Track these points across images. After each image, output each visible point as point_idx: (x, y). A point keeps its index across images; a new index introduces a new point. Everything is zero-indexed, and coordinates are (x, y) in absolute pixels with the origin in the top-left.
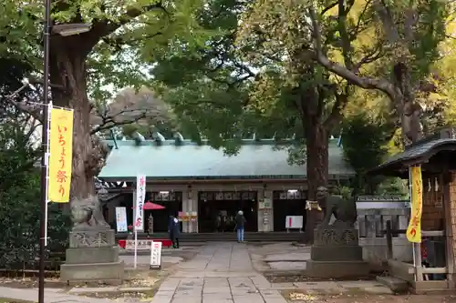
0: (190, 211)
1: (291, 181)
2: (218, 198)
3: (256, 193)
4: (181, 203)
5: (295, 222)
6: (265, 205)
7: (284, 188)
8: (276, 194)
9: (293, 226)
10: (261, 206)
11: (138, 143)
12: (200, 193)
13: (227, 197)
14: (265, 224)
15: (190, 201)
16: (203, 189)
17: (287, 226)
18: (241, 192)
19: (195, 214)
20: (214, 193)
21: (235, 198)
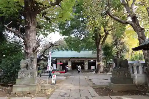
0: (70, 65)
1: (92, 58)
2: (76, 62)
3: (84, 61)
4: (68, 63)
5: (93, 67)
6: (86, 64)
7: (90, 60)
8: (89, 61)
9: (92, 68)
10: (85, 64)
11: (59, 50)
12: (72, 61)
13: (78, 62)
14: (86, 68)
15: (70, 63)
16: (73, 60)
17: (91, 68)
18: (81, 61)
19: (71, 65)
20: (75, 61)
21: (79, 62)
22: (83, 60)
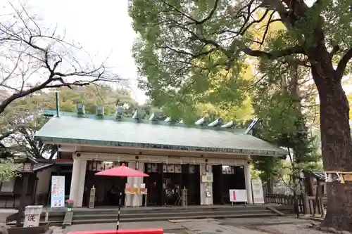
5: (240, 195)
6: (207, 178)
9: (238, 200)
10: (204, 179)
12: (146, 165)
14: (207, 198)
17: (232, 199)
20: (161, 165)
22: (194, 162)
